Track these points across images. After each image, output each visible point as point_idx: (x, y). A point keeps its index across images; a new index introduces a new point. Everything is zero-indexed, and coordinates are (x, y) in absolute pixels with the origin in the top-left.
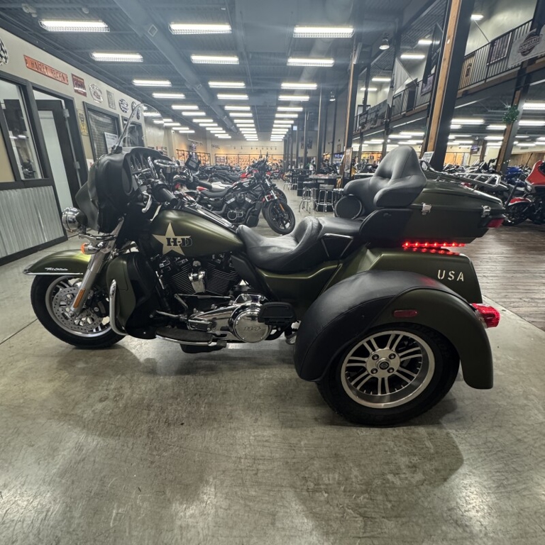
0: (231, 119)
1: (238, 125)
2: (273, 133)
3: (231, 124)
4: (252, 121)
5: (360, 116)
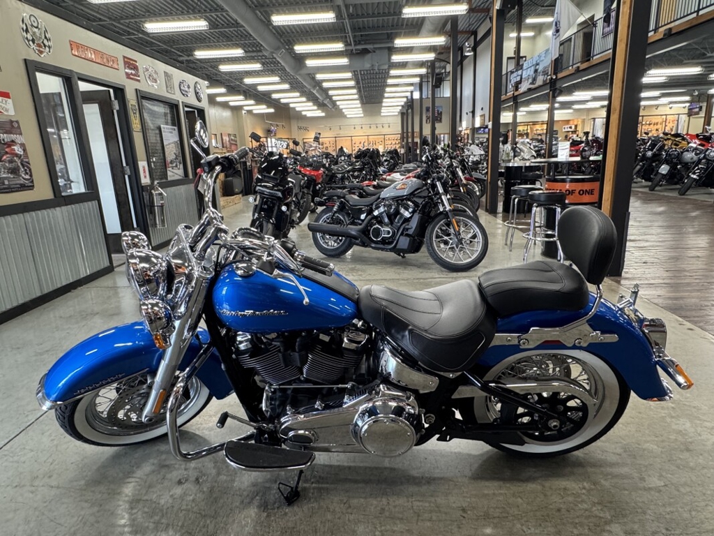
0: (325, 91)
1: (334, 98)
2: (384, 104)
4: (355, 91)
5: (512, 72)
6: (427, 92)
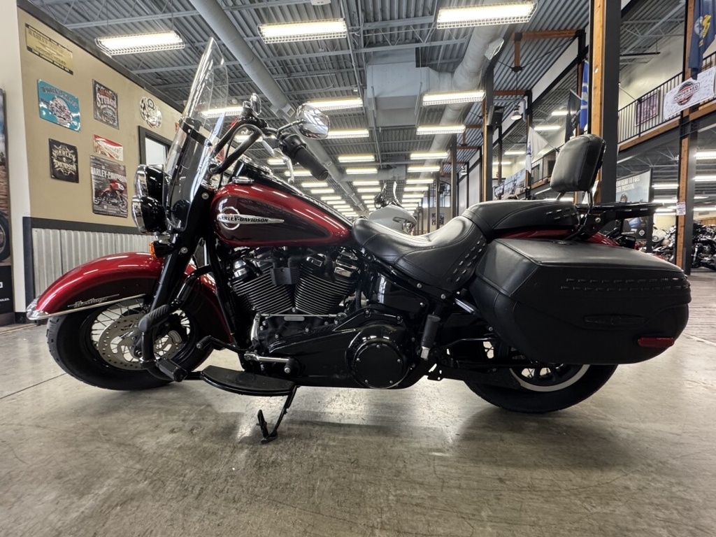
0: (358, 196)
1: (366, 202)
3: (359, 201)
5: (496, 188)
6: (434, 204)
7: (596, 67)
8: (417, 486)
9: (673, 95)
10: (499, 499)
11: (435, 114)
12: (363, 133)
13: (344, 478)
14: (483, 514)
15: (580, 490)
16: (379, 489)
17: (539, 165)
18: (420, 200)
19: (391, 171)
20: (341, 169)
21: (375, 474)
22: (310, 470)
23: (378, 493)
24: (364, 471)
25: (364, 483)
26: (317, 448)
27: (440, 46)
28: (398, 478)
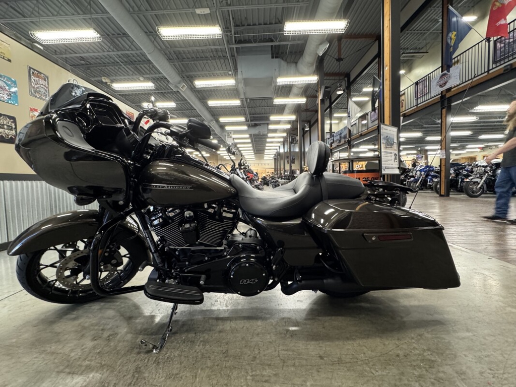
0: (236, 145)
1: (240, 149)
2: (265, 153)
4: (251, 145)
5: (329, 138)
6: (287, 149)
7: (387, 66)
8: (267, 367)
9: (436, 82)
10: (318, 372)
11: (286, 90)
12: (236, 102)
13: (217, 366)
14: (308, 384)
15: (370, 360)
16: (241, 372)
17: (356, 124)
18: (278, 148)
19: (258, 127)
20: (222, 126)
21: (238, 360)
22: (194, 362)
23: (240, 375)
24: (231, 359)
25: (230, 368)
26: (200, 344)
27: (288, 45)
28: (254, 362)
